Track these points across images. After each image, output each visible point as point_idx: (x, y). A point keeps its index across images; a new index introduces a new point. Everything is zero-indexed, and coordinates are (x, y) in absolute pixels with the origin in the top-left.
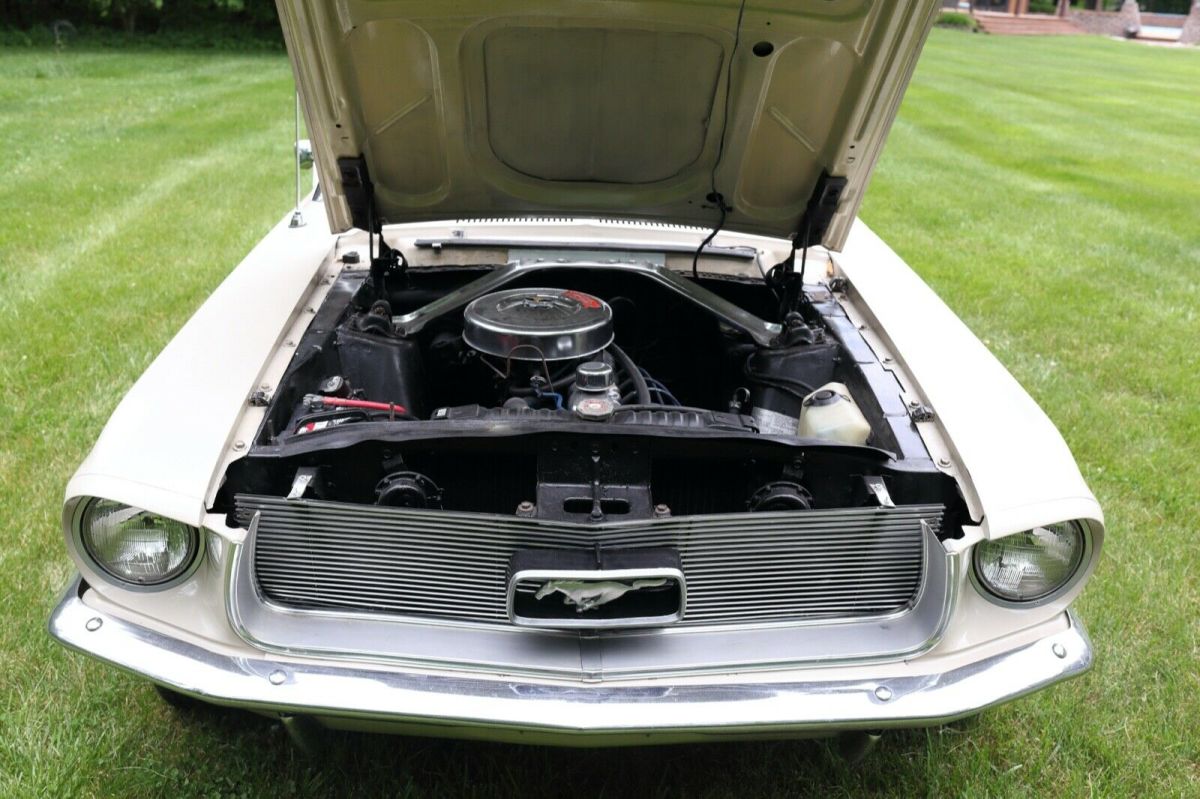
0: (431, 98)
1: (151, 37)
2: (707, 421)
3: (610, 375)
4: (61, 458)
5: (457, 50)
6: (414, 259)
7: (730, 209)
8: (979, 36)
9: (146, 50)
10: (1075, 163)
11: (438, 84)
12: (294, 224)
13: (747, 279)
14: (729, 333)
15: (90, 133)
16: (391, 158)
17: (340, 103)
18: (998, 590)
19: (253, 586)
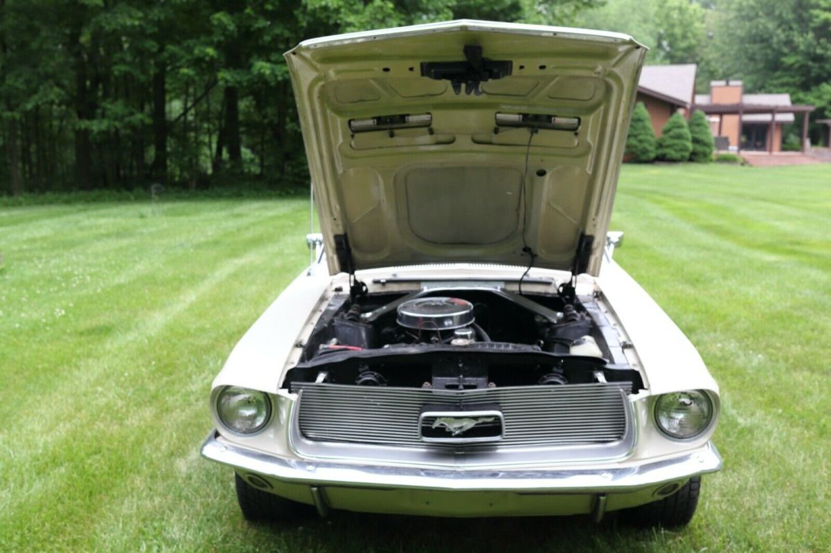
0: (379, 204)
1: (205, 192)
2: (515, 347)
3: (471, 335)
4: (178, 410)
5: (392, 180)
6: (372, 289)
7: (536, 256)
8: (746, 168)
9: (202, 200)
10: (798, 244)
11: (383, 197)
12: (309, 274)
13: (549, 294)
14: (540, 322)
15: (175, 247)
16: (360, 235)
17: (336, 208)
18: (670, 433)
19: (298, 432)
